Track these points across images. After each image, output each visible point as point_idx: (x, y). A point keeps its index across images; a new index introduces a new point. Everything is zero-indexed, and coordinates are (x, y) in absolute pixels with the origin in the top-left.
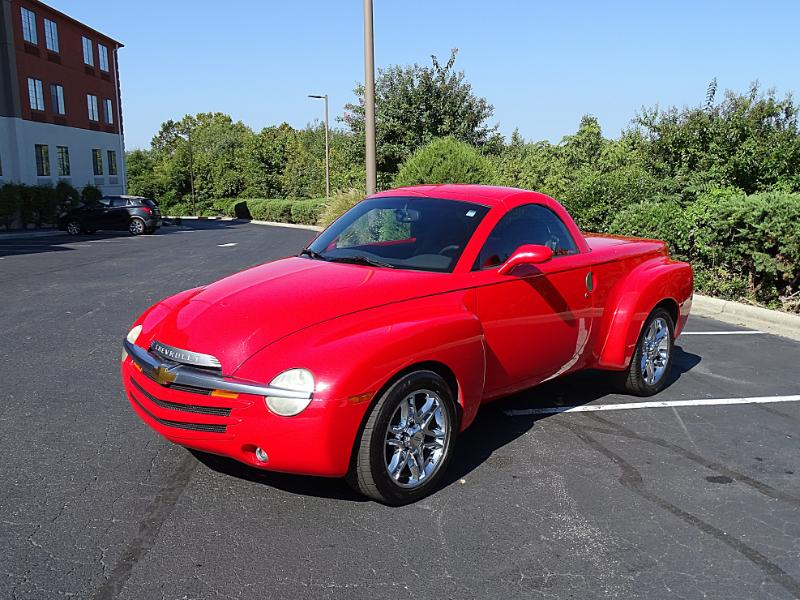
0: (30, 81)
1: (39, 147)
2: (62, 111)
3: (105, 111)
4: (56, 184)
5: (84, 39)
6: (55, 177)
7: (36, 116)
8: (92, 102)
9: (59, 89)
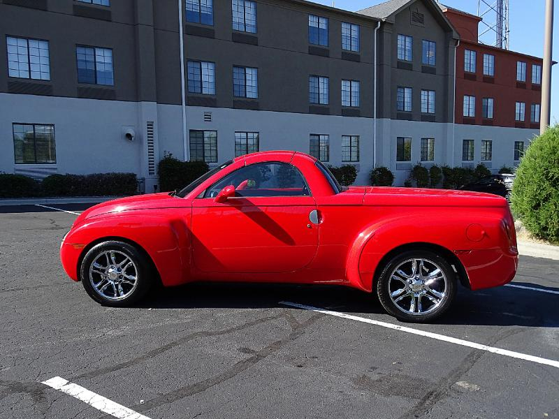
0: (466, 98)
1: (466, 142)
2: (490, 116)
3: (533, 113)
4: (476, 167)
5: (519, 63)
6: (477, 161)
7: (468, 121)
8: (520, 108)
9: (490, 101)
